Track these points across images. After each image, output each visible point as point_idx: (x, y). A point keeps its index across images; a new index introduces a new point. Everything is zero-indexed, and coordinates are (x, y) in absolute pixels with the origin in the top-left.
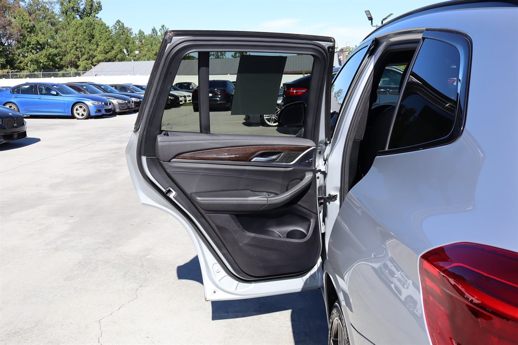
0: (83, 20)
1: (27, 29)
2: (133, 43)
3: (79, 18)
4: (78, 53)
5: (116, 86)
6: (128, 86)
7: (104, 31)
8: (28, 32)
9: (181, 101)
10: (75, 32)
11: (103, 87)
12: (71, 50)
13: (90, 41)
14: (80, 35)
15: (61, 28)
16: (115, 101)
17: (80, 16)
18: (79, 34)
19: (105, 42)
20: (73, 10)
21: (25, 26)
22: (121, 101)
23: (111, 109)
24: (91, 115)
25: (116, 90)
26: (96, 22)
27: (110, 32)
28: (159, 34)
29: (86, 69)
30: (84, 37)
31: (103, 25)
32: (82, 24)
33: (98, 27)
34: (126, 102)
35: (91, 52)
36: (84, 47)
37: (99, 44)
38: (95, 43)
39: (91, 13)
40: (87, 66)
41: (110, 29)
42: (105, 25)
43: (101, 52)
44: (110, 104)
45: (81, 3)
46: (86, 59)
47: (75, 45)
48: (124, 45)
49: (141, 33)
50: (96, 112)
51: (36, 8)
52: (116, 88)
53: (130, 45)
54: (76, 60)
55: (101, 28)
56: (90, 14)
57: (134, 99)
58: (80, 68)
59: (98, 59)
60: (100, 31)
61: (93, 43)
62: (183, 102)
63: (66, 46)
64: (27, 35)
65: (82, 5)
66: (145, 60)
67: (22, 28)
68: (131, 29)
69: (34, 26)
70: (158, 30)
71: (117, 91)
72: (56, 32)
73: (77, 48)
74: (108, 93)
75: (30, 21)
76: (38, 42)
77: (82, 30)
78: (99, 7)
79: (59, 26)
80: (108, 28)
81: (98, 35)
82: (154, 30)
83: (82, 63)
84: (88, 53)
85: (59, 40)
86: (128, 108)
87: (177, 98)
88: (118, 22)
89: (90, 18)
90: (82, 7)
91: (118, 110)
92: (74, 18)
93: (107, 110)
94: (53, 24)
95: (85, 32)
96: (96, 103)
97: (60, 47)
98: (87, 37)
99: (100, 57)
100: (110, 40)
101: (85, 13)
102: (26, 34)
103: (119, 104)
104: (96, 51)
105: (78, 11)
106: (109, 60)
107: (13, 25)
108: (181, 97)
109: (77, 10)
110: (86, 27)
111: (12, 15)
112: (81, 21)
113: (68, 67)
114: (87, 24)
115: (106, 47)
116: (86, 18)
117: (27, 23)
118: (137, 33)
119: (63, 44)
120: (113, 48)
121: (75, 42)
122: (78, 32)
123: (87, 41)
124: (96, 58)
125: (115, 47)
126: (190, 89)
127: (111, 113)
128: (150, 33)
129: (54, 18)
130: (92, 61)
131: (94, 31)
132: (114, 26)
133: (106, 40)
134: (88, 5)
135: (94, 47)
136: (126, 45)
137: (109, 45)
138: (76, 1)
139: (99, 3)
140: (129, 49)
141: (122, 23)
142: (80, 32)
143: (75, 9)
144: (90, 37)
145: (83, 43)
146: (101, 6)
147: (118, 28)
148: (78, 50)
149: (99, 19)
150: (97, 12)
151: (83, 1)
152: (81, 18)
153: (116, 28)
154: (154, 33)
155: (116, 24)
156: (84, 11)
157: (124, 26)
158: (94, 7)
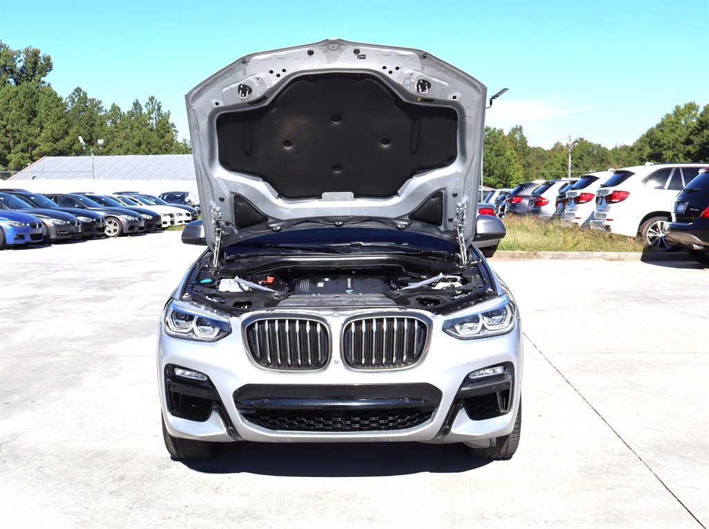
0: (19, 87)
2: (102, 125)
3: (13, 83)
4: (8, 139)
5: (55, 198)
6: (76, 197)
7: (54, 105)
9: (165, 223)
10: (6, 106)
11: (33, 198)
13: (29, 121)
14: (14, 111)
16: (50, 222)
17: (15, 80)
18: (12, 108)
19: (54, 123)
20: (5, 70)
22: (58, 222)
23: (41, 234)
24: (7, 243)
25: (54, 203)
26: (41, 90)
27: (64, 106)
28: (145, 111)
29: (20, 167)
30: (19, 115)
31: (53, 94)
32: (17, 92)
33: (43, 99)
34: (68, 222)
35: (30, 140)
36: (18, 131)
37: (45, 125)
38: (38, 124)
39: (34, 75)
40: (23, 162)
41: (63, 101)
42: (56, 95)
43: (47, 140)
44: (40, 226)
45: (19, 59)
46: (22, 151)
47: (5, 127)
48: (85, 128)
49: (115, 109)
50: (15, 239)
52: (56, 201)
53: (97, 129)
54: (4, 151)
55: (49, 100)
56: (32, 76)
57: (81, 219)
58: (11, 165)
59: (40, 150)
60: (46, 105)
61: (34, 125)
62: (169, 224)
65: (19, 61)
66: (120, 155)
68: (100, 102)
70: (143, 104)
71: (57, 206)
73: (7, 132)
74: (41, 207)
77: (18, 103)
78: (47, 65)
80: (60, 99)
81: (43, 111)
82: (136, 105)
83: (13, 157)
84: (26, 140)
86: (71, 234)
87: (157, 217)
88: (78, 90)
89: (31, 83)
90: (19, 65)
91: (53, 236)
92: (5, 82)
93: (34, 236)
95: (22, 106)
96: (17, 224)
98: (24, 115)
99: (44, 147)
100: (63, 120)
101: (24, 75)
103: (56, 226)
104: (38, 138)
105: (12, 72)
106: (62, 153)
108: (165, 215)
109: (11, 70)
110: (25, 98)
112: (16, 89)
114: (26, 94)
115: (56, 132)
116: (25, 83)
118: (109, 108)
120: (67, 133)
121: (4, 123)
122: (10, 106)
123: (25, 121)
124: (38, 149)
125: (71, 132)
126: (185, 203)
127: (42, 241)
128: (130, 109)
130: (31, 153)
131: (37, 105)
132: (70, 97)
133: (56, 119)
134: (30, 62)
135: (36, 131)
136: (89, 128)
137: (61, 128)
138: (11, 56)
139: (48, 59)
140: (94, 135)
141: (83, 93)
142: (14, 107)
143: (7, 68)
144: (30, 114)
145: (18, 124)
146: (51, 64)
147: (76, 100)
148: (8, 135)
149: (46, 85)
150: (44, 73)
151: (22, 55)
152: (17, 83)
153: (74, 100)
154: (136, 109)
155: (74, 94)
156: (21, 71)
157: (86, 98)
158: (40, 66)
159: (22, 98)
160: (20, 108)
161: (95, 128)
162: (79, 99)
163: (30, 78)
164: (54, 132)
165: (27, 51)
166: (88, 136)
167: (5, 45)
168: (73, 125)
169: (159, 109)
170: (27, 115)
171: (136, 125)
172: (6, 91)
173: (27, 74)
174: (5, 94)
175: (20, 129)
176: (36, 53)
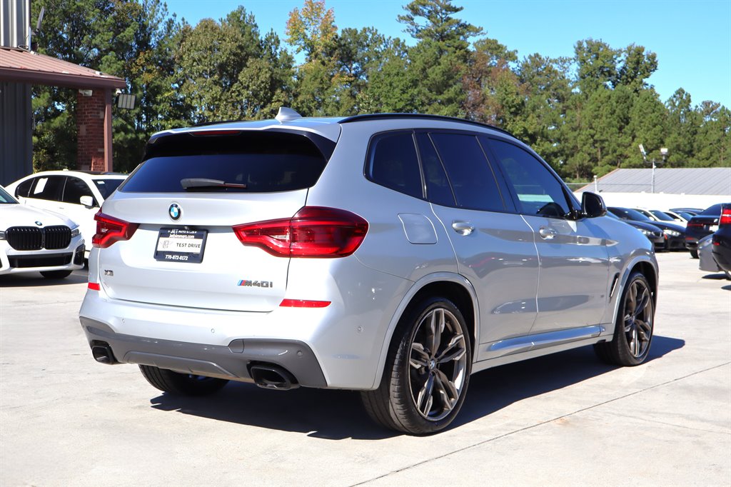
0: (614, 91)
1: (510, 108)
2: (706, 132)
3: (610, 87)
4: (595, 150)
7: (650, 110)
8: (511, 113)
10: (596, 113)
12: (584, 145)
13: (621, 128)
14: (604, 118)
15: (572, 106)
18: (602, 116)
19: (648, 131)
20: (603, 72)
21: (507, 103)
27: (662, 111)
30: (610, 123)
32: (610, 97)
33: (638, 102)
35: (620, 150)
36: (607, 140)
37: (637, 134)
38: (630, 132)
39: (635, 76)
41: (662, 106)
45: (619, 59)
47: (593, 136)
48: (685, 137)
49: (725, 112)
51: (535, 71)
53: (700, 137)
54: (591, 163)
55: (644, 105)
56: (633, 78)
59: (630, 162)
60: (640, 111)
61: (625, 133)
63: (575, 138)
64: (508, 119)
65: (619, 62)
67: (503, 106)
69: (523, 103)
72: (564, 112)
73: (595, 142)
75: (517, 94)
76: (525, 131)
77: (609, 108)
78: (651, 64)
79: (568, 103)
80: (658, 103)
81: (637, 118)
83: (600, 170)
84: (615, 151)
85: (564, 127)
88: (680, 92)
89: (628, 86)
90: (619, 66)
94: (561, 99)
95: (613, 113)
97: (566, 140)
98: (615, 123)
99: (634, 159)
100: (658, 128)
101: (624, 77)
102: (508, 116)
104: (628, 148)
105: (610, 74)
107: (488, 102)
109: (609, 72)
110: (617, 102)
111: (490, 84)
112: (611, 92)
113: (575, 177)
114: (619, 98)
115: (650, 141)
116: (624, 86)
117: (510, 98)
119: (571, 135)
120: (662, 142)
121: (592, 132)
122: (600, 112)
123: (615, 130)
124: (627, 160)
125: (667, 141)
129: (563, 87)
130: (620, 166)
131: (630, 111)
132: (671, 100)
133: (651, 127)
134: (631, 62)
135: (627, 141)
136: (690, 136)
137: (656, 137)
138: (611, 56)
139: (653, 58)
140: (695, 145)
141: (686, 95)
142: (605, 113)
143: (605, 70)
144: (622, 121)
145: (607, 133)
146: (656, 63)
147: (677, 104)
148: (596, 145)
149: (649, 87)
150: (646, 74)
151: (622, 55)
152: (614, 84)
153: (674, 103)
155: (675, 96)
156: (622, 72)
157: (690, 101)
158: (643, 66)
159: (615, 104)
160: (611, 114)
161: (697, 137)
162: (680, 103)
163: (630, 80)
164: (647, 140)
165: (629, 49)
166: (688, 146)
167: (604, 45)
168: (671, 133)
170: (618, 122)
172: (597, 96)
173: (627, 76)
174: (596, 99)
175: (609, 139)
176: (639, 52)
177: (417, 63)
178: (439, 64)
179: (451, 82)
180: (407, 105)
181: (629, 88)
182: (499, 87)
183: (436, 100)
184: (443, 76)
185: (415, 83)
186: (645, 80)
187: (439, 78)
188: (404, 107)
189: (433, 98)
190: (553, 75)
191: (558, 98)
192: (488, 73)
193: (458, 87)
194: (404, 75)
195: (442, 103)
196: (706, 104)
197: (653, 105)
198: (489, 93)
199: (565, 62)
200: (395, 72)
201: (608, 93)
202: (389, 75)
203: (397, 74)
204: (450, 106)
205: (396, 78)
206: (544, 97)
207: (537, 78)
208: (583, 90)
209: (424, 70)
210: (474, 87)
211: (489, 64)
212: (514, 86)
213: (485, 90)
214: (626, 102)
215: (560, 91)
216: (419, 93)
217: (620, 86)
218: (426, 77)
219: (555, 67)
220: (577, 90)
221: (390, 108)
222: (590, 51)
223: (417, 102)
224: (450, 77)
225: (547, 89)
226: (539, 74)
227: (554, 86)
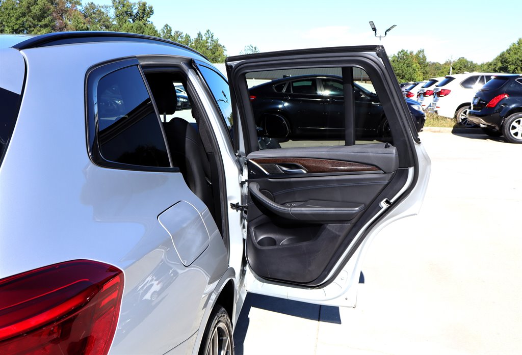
3: (132, 22)
7: (153, 34)
17: (133, 20)
20: (127, 14)
21: (79, 28)
26: (147, 25)
27: (159, 35)
28: (204, 38)
31: (153, 28)
32: (132, 27)
33: (147, 31)
39: (143, 17)
41: (158, 32)
42: (155, 28)
45: (135, 8)
49: (187, 36)
51: (92, 11)
55: (150, 31)
69: (88, 28)
70: (203, 34)
75: (84, 24)
78: (151, 11)
79: (112, 29)
80: (156, 31)
82: (199, 34)
88: (167, 26)
90: (135, 11)
92: (126, 21)
94: (107, 27)
101: (138, 17)
105: (131, 15)
107: (68, 27)
109: (130, 14)
111: (68, 18)
114: (137, 28)
117: (81, 25)
118: (184, 36)
128: (196, 37)
129: (108, 21)
132: (162, 30)
134: (141, 10)
138: (131, 6)
139: (151, 8)
141: (169, 27)
146: (153, 10)
147: (165, 32)
149: (150, 23)
150: (149, 16)
151: (136, 5)
152: (134, 22)
154: (199, 37)
155: (164, 28)
156: (136, 14)
157: (171, 30)
158: (146, 11)
162: (167, 31)
163: (141, 19)
165: (139, 3)
169: (212, 37)
171: (199, 46)
172: (126, 26)
176: (144, 5)
177: (24, 3)
178: (37, 4)
179: (45, 15)
180: (20, 27)
181: (141, 23)
182: (74, 19)
183: (38, 25)
184: (40, 11)
185: (24, 15)
186: (148, 19)
187: (38, 13)
188: (19, 28)
189: (36, 24)
190: (102, 14)
191: (105, 26)
192: (66, 11)
193: (50, 18)
194: (16, 9)
195: (41, 26)
196: (177, 32)
197: (154, 32)
198: (69, 23)
199: (107, 8)
200: (10, 7)
201: (131, 25)
202: (7, 9)
203: (12, 9)
204: (46, 28)
205: (11, 11)
206: (98, 26)
207: (93, 15)
208: (119, 23)
209: (28, 7)
210: (59, 19)
211: (66, 6)
212: (82, 19)
213: (66, 20)
214: (140, 30)
215: (106, 23)
216: (27, 20)
217: (137, 22)
218: (30, 11)
219: (103, 10)
220: (115, 23)
221: (10, 28)
222: (119, 3)
223: (26, 26)
224: (44, 12)
225: (99, 21)
226: (94, 13)
227: (103, 20)
